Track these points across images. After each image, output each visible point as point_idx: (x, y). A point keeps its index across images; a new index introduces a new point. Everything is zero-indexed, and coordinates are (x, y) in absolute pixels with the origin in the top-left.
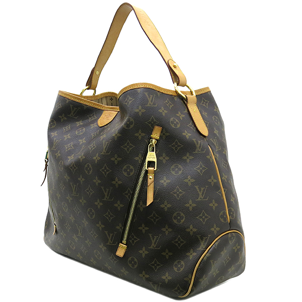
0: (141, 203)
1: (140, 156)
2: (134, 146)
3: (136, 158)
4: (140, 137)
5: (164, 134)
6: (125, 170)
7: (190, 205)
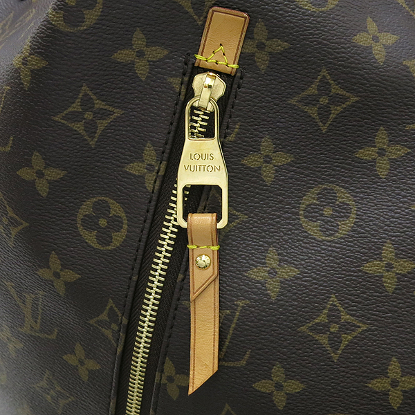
0: (169, 367)
1: (150, 154)
2: (118, 113)
3: (135, 168)
4: (142, 69)
5: (261, 46)
6: (90, 223)
7: (395, 384)
